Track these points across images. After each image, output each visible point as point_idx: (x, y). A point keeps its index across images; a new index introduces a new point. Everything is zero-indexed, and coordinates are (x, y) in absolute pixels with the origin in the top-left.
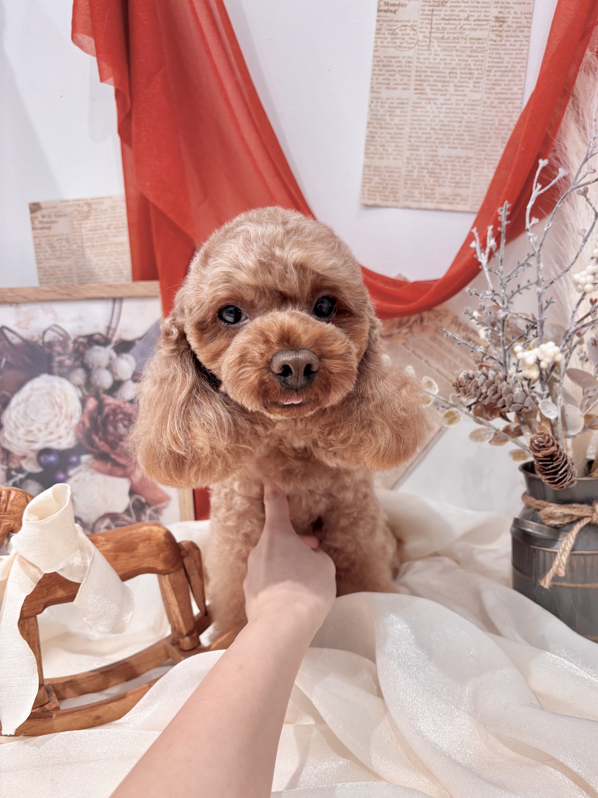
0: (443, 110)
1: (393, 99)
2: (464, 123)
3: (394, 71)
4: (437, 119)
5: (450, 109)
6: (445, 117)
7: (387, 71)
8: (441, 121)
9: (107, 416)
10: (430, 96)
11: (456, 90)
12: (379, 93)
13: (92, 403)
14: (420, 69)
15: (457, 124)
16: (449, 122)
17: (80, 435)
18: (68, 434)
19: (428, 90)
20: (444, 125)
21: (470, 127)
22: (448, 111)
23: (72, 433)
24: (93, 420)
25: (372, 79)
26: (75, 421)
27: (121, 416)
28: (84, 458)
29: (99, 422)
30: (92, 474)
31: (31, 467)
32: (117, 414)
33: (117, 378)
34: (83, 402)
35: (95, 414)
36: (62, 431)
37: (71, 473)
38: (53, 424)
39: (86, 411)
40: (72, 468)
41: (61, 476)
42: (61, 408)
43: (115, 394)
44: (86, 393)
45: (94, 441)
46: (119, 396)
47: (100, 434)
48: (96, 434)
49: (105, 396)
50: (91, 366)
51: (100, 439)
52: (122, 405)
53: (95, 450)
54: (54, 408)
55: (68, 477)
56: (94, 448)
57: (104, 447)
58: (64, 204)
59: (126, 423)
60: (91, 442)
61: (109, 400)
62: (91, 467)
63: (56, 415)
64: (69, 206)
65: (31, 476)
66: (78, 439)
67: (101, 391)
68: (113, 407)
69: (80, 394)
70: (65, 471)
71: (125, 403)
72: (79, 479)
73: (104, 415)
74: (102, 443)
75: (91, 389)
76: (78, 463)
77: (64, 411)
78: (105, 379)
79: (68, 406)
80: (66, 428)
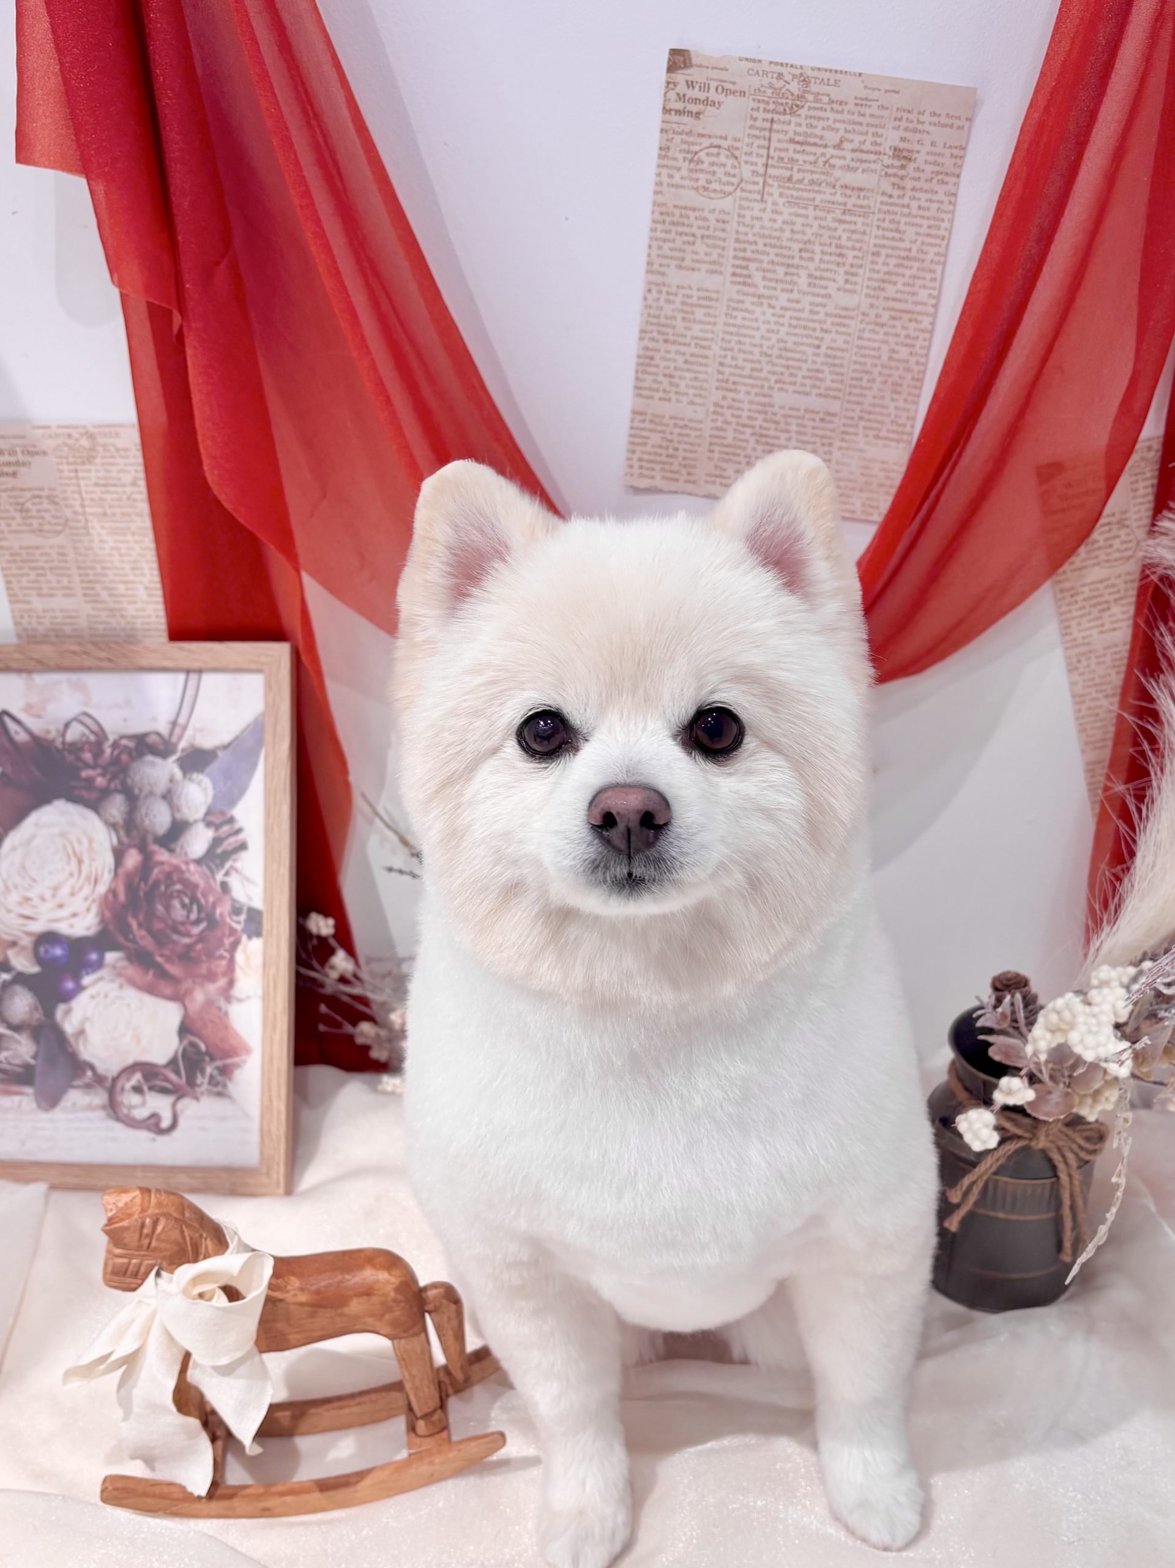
0: (786, 321)
1: (690, 287)
2: (823, 349)
3: (694, 236)
4: (774, 337)
5: (799, 319)
6: (788, 334)
7: (680, 234)
8: (780, 340)
9: (156, 884)
10: (761, 291)
11: (810, 284)
12: (663, 274)
13: (133, 859)
14: (742, 237)
15: (810, 351)
16: (797, 343)
17: (108, 914)
18: (88, 910)
19: (758, 277)
20: (786, 349)
21: (835, 357)
22: (794, 322)
23: (94, 909)
24: (130, 888)
25: (650, 247)
26: (102, 888)
27: (178, 887)
28: (111, 957)
29: (141, 894)
30: (121, 987)
31: (23, 963)
32: (173, 883)
33: (178, 816)
34: (119, 854)
35: (137, 880)
36: (78, 904)
37: (86, 980)
38: (65, 890)
39: (121, 871)
40: (88, 974)
41: (70, 985)
42: (80, 862)
43: (173, 846)
44: (125, 840)
45: (129, 926)
46: (178, 850)
47: (141, 916)
48: (135, 917)
49: (155, 847)
50: (136, 791)
51: (140, 926)
52: (184, 867)
53: (129, 944)
54: (69, 863)
55: (80, 988)
56: (128, 940)
57: (145, 940)
58: (40, 432)
59: (187, 900)
60: (126, 930)
61: (162, 855)
62: (119, 975)
63: (71, 875)
64: (50, 436)
65: (21, 979)
66: (103, 921)
67: (150, 838)
68: (167, 868)
69: (115, 841)
70: (77, 978)
71: (187, 863)
72: (98, 994)
73: (150, 882)
74: (143, 933)
75: (135, 833)
76: (99, 965)
77: (85, 868)
78: (159, 818)
79: (93, 860)
80: (86, 899)
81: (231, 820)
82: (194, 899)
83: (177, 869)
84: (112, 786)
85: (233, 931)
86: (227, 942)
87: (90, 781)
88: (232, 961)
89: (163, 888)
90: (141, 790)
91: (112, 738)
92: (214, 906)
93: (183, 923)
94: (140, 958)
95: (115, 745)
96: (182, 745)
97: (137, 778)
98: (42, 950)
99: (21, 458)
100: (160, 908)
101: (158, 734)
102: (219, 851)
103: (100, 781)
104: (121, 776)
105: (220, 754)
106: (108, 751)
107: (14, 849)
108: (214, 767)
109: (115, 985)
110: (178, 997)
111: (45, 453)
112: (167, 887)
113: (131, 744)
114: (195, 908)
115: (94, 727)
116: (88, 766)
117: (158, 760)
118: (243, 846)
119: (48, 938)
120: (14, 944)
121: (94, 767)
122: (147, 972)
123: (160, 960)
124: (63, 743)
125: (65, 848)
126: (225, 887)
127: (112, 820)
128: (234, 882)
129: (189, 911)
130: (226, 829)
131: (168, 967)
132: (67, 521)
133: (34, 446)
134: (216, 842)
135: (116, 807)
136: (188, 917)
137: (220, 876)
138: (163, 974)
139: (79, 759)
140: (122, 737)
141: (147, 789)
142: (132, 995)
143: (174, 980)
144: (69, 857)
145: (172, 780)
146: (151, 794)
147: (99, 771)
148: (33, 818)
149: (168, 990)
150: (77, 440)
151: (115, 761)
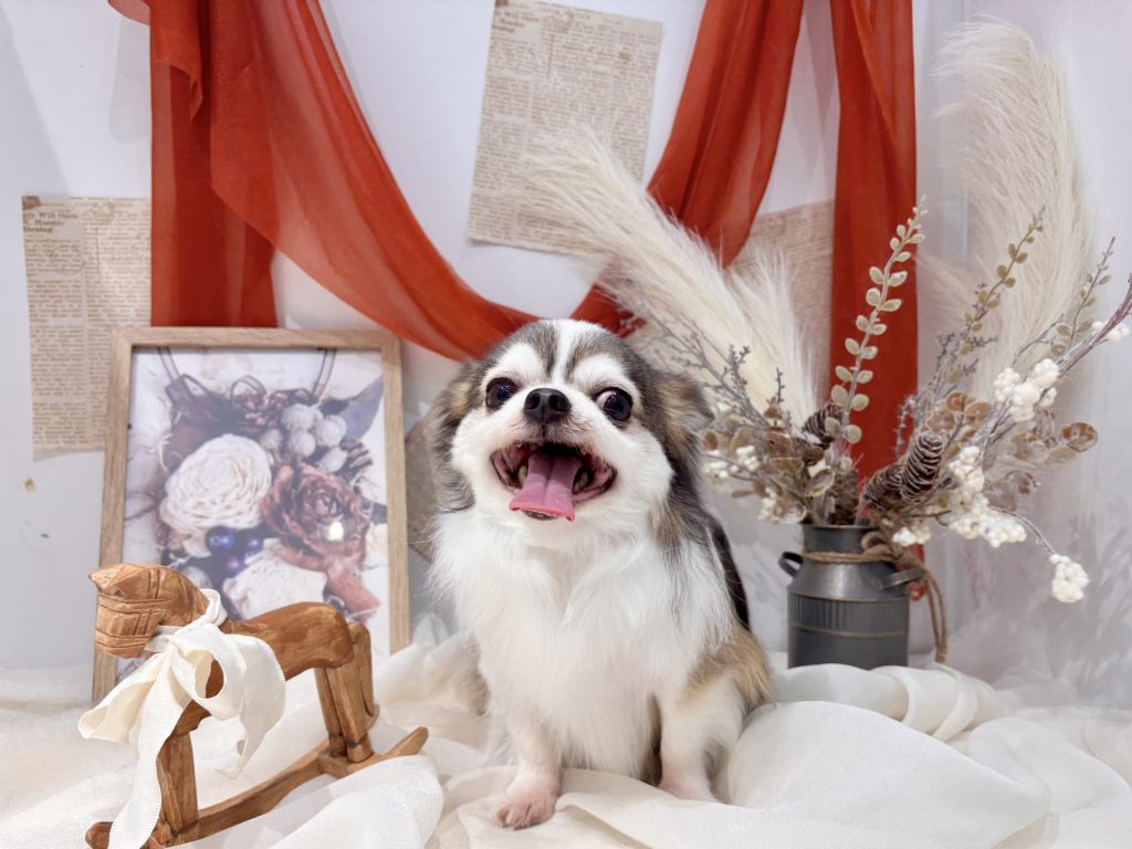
9: (305, 489)
13: (286, 473)
17: (266, 513)
18: (251, 509)
23: (255, 509)
24: (285, 494)
26: (262, 494)
27: (322, 491)
28: (268, 542)
29: (293, 496)
30: (277, 564)
31: (196, 550)
32: (317, 489)
33: (321, 443)
34: (275, 471)
35: (289, 487)
36: (243, 505)
37: (249, 560)
38: (232, 496)
39: (277, 482)
40: (250, 555)
41: (235, 564)
42: (244, 476)
43: (317, 463)
44: (279, 460)
45: (283, 520)
46: (321, 466)
47: (293, 512)
48: (288, 512)
49: (303, 465)
50: (288, 427)
51: (292, 519)
52: (325, 477)
53: (283, 533)
54: (235, 476)
55: (243, 567)
56: (282, 529)
57: (298, 531)
59: (328, 500)
60: (280, 522)
61: (309, 470)
62: (276, 555)
63: (237, 485)
65: (194, 562)
66: (262, 517)
67: (299, 459)
68: (313, 479)
69: (272, 461)
70: (241, 558)
71: (328, 475)
72: (259, 569)
73: (300, 488)
74: (295, 524)
75: (287, 455)
76: (259, 548)
77: (248, 481)
78: (306, 445)
79: (254, 474)
80: (249, 501)
81: (360, 446)
82: (334, 499)
83: (321, 479)
84: (270, 424)
85: (362, 520)
86: (360, 527)
87: (253, 421)
88: (363, 541)
89: (309, 492)
90: (292, 427)
91: (269, 393)
92: (349, 503)
93: (326, 516)
94: (293, 543)
95: (272, 397)
96: (322, 397)
97: (289, 419)
98: (212, 540)
100: (307, 506)
101: (305, 390)
102: (352, 466)
103: (260, 421)
104: (277, 418)
105: (351, 403)
106: (266, 401)
107: (190, 468)
108: (346, 412)
109: (272, 563)
110: (323, 569)
112: (313, 491)
113: (284, 397)
114: (335, 505)
115: (256, 385)
116: (251, 411)
117: (305, 407)
118: (369, 463)
119: (219, 531)
120: (189, 536)
121: (256, 412)
122: (297, 551)
123: (307, 542)
124: (232, 396)
125: (232, 467)
126: (357, 490)
127: (269, 447)
128: (363, 486)
129: (330, 507)
130: (356, 451)
131: (314, 547)
134: (350, 460)
135: (273, 438)
136: (329, 511)
137: (353, 483)
138: (309, 552)
139: (244, 407)
140: (278, 392)
141: (297, 426)
142: (286, 569)
143: (320, 557)
144: (235, 473)
145: (315, 420)
146: (300, 428)
147: (259, 414)
148: (207, 446)
149: (315, 564)
151: (272, 408)
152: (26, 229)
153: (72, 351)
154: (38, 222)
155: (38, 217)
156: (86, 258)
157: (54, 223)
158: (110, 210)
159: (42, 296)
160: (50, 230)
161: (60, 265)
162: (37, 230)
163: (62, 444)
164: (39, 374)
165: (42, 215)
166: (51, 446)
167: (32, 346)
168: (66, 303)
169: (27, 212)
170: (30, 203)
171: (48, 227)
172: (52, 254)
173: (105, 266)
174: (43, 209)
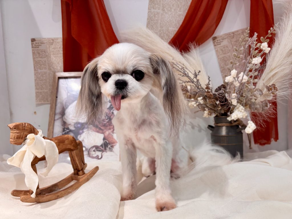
0: (170, 16)
1: (155, 12)
3: (155, 4)
4: (169, 19)
5: (172, 16)
6: (171, 18)
7: (153, 4)
10: (166, 12)
11: (174, 11)
12: (151, 10)
14: (163, 4)
15: (175, 21)
16: (172, 20)
19: (166, 10)
25: (149, 6)
58: (44, 39)
64: (46, 40)
99: (40, 44)
102: (112, 107)
111: (44, 43)
132: (47, 55)
133: (42, 42)
150: (50, 41)
152: (32, 47)
153: (44, 78)
154: (35, 45)
155: (35, 44)
156: (47, 54)
157: (39, 45)
158: (52, 41)
159: (37, 65)
160: (38, 47)
161: (41, 56)
162: (35, 47)
163: (43, 102)
164: (37, 84)
165: (36, 43)
166: (40, 103)
167: (35, 77)
168: (43, 66)
169: (32, 43)
170: (33, 40)
171: (37, 46)
172: (39, 53)
173: (52, 56)
174: (36, 42)
